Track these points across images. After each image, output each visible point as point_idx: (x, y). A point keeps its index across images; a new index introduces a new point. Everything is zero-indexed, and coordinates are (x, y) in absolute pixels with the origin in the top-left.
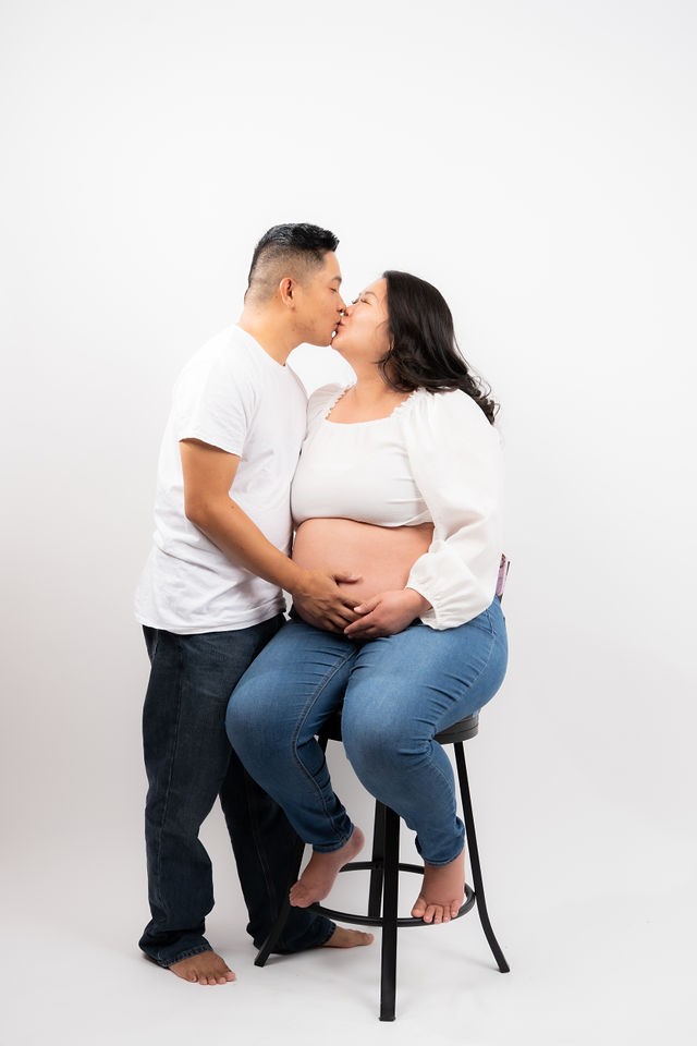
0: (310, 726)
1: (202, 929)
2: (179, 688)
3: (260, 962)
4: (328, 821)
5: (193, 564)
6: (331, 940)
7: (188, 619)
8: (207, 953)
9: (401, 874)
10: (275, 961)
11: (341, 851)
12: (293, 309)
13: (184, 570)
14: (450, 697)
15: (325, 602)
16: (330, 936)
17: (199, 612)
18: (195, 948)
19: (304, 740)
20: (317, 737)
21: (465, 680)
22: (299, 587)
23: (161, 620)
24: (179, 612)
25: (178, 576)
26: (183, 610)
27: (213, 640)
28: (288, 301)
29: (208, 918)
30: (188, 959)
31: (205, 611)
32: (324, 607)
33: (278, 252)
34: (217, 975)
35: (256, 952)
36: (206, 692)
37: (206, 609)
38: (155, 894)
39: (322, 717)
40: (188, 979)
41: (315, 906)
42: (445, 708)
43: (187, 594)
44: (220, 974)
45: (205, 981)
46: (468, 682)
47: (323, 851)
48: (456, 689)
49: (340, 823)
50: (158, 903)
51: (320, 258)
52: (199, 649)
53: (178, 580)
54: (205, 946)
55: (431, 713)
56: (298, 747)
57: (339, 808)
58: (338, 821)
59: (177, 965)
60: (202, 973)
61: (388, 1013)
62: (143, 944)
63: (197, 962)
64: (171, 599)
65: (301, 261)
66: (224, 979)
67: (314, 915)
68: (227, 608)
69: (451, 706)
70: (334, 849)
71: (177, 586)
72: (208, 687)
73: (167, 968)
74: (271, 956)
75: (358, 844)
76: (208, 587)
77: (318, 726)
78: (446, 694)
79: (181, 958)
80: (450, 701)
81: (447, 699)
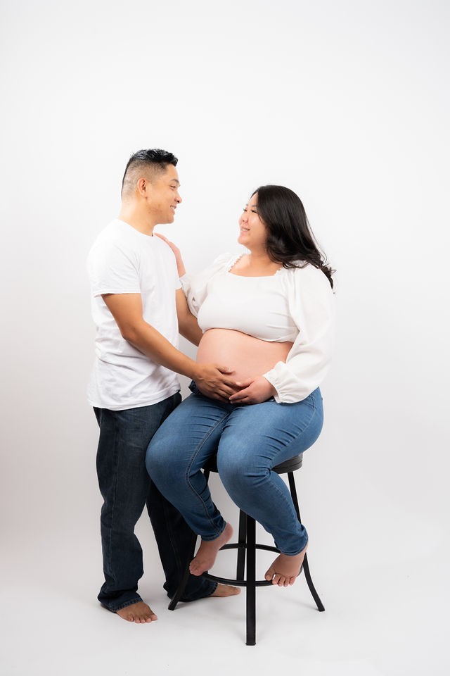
0: (197, 464)
1: (136, 588)
2: (117, 443)
3: (172, 607)
4: (210, 521)
5: (120, 366)
6: (215, 592)
7: (119, 400)
8: (139, 603)
9: (258, 551)
10: (181, 606)
11: (219, 538)
12: (146, 198)
13: (115, 370)
14: (283, 444)
15: (213, 382)
16: (214, 591)
17: (125, 396)
18: (132, 600)
19: (194, 472)
20: (202, 470)
21: (292, 434)
22: (196, 374)
23: (103, 403)
24: (114, 397)
25: (112, 375)
26: (116, 395)
27: (135, 413)
28: (143, 193)
29: (140, 582)
30: (128, 607)
31: (129, 395)
32: (212, 385)
33: (138, 164)
34: (146, 617)
35: (169, 601)
36: (133, 445)
37: (131, 393)
38: (108, 568)
39: (206, 458)
40: (128, 619)
41: (205, 574)
42: (279, 450)
43: (118, 385)
44: (147, 616)
45: (138, 621)
46: (295, 436)
47: (207, 540)
48: (286, 438)
49: (217, 522)
50: (109, 573)
51: (163, 167)
52: (127, 418)
53: (111, 377)
54: (138, 599)
55: (269, 452)
56: (190, 477)
57: (217, 512)
58: (216, 521)
59: (121, 611)
60: (136, 616)
61: (251, 640)
62: (100, 598)
63: (134, 608)
64: (108, 389)
65: (152, 169)
66: (150, 619)
67: (204, 579)
68: (143, 392)
69: (282, 449)
70: (214, 539)
71: (111, 380)
72: (134, 442)
73: (115, 613)
74: (179, 603)
75: (229, 535)
76: (130, 380)
77: (202, 464)
78: (279, 442)
79: (124, 606)
80: (282, 446)
81: (280, 444)
